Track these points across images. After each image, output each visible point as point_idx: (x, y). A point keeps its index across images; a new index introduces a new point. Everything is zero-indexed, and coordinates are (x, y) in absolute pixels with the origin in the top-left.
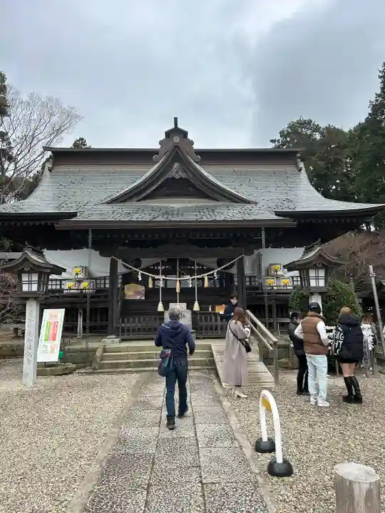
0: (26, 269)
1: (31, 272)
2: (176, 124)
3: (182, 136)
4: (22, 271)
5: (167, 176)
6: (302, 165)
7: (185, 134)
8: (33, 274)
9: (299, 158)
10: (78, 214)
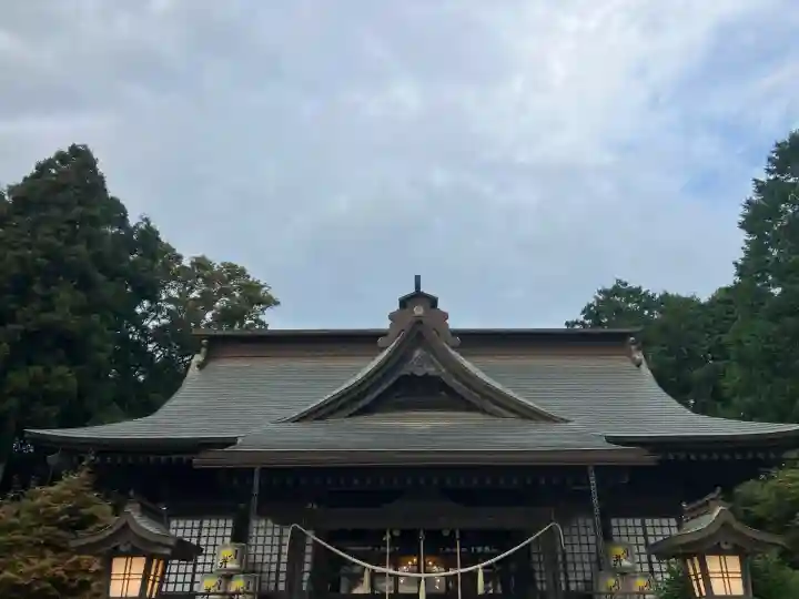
0: (123, 549)
1: (133, 553)
2: (418, 286)
3: (428, 305)
4: (116, 553)
5: (403, 373)
6: (639, 356)
7: (433, 302)
8: (135, 559)
9: (634, 343)
10: (240, 441)
